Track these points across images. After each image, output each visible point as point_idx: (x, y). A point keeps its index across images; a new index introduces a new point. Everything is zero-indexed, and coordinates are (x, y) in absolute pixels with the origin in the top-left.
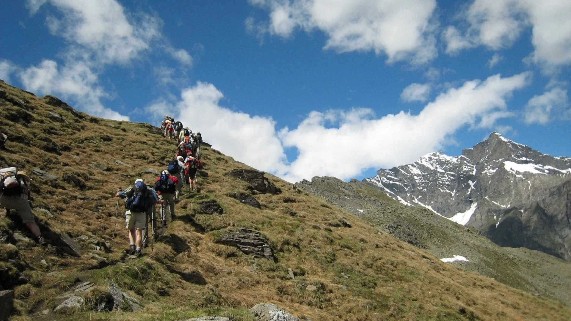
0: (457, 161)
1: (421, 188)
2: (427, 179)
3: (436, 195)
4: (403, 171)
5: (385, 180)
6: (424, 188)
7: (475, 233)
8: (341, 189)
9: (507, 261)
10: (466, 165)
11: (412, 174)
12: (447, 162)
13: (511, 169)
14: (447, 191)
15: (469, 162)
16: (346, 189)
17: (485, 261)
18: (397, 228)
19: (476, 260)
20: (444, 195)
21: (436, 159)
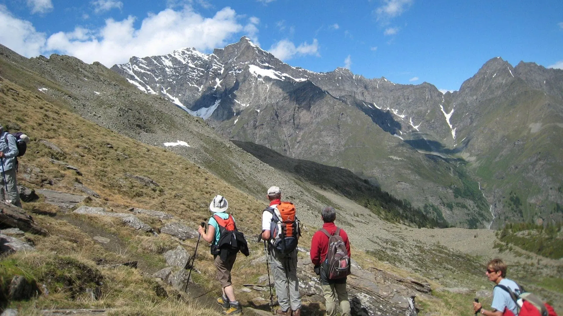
0: (208, 59)
1: (171, 80)
2: (178, 72)
3: (184, 88)
4: (155, 62)
5: (137, 68)
6: (174, 80)
7: (203, 123)
8: (80, 69)
9: (223, 149)
10: (216, 63)
11: (164, 66)
12: (200, 59)
13: (254, 72)
14: (195, 86)
15: (219, 61)
16: (86, 71)
17: (204, 147)
18: (127, 112)
19: (196, 146)
20: (192, 89)
21: (189, 54)
